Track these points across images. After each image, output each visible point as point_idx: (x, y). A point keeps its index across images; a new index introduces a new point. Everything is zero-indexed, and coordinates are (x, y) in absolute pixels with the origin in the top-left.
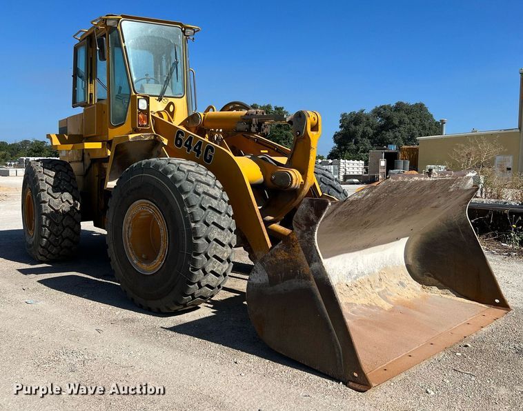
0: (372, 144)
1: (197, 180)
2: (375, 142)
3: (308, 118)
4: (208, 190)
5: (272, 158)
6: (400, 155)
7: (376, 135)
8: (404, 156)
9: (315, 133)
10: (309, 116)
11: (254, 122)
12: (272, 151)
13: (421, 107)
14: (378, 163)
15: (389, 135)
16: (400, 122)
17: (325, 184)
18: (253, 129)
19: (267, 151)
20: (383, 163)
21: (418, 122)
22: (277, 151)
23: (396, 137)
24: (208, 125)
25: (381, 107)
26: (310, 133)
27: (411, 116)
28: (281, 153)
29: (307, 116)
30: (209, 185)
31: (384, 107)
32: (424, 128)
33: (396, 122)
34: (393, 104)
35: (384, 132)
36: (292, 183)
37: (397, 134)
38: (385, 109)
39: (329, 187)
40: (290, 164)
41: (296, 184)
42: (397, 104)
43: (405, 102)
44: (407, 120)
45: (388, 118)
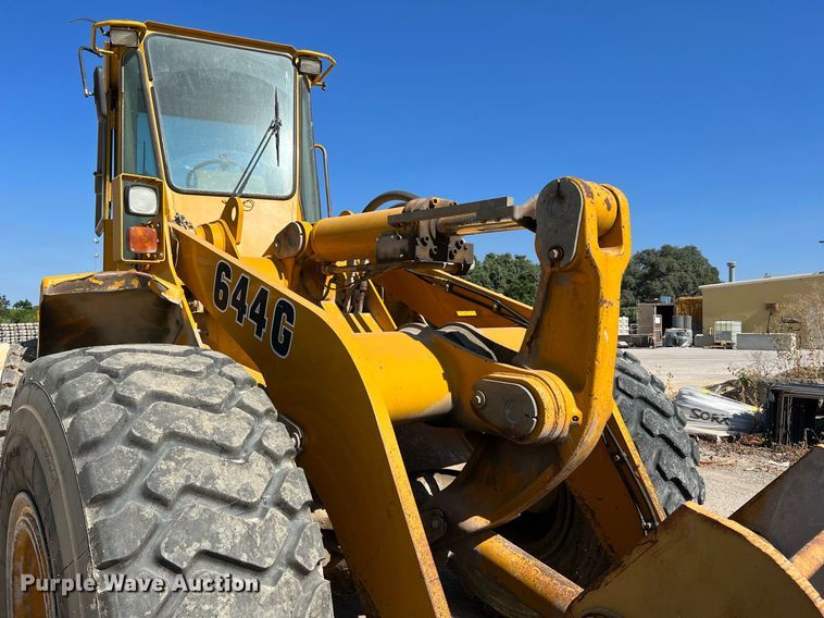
0: (636, 296)
1: (173, 436)
2: (639, 294)
3: (588, 200)
4: (211, 477)
5: (480, 331)
6: (678, 309)
7: (639, 285)
8: (683, 310)
9: (611, 252)
10: (590, 195)
11: (424, 233)
12: (486, 312)
13: (692, 250)
14: (652, 320)
15: (656, 285)
16: (669, 270)
17: (630, 397)
18: (423, 253)
19: (473, 313)
20: (658, 320)
21: (691, 269)
22: (499, 312)
23: (664, 287)
24: (321, 250)
25: (644, 252)
26: (597, 253)
27: (681, 262)
28: (508, 317)
29: (583, 193)
30: (224, 450)
31: (648, 253)
32: (699, 276)
33: (663, 269)
34: (658, 248)
35: (648, 282)
36: (541, 422)
37: (666, 283)
38: (648, 254)
39: (639, 404)
40: (531, 355)
41: (556, 423)
42: (664, 247)
43: (673, 246)
44: (676, 265)
45: (653, 265)
